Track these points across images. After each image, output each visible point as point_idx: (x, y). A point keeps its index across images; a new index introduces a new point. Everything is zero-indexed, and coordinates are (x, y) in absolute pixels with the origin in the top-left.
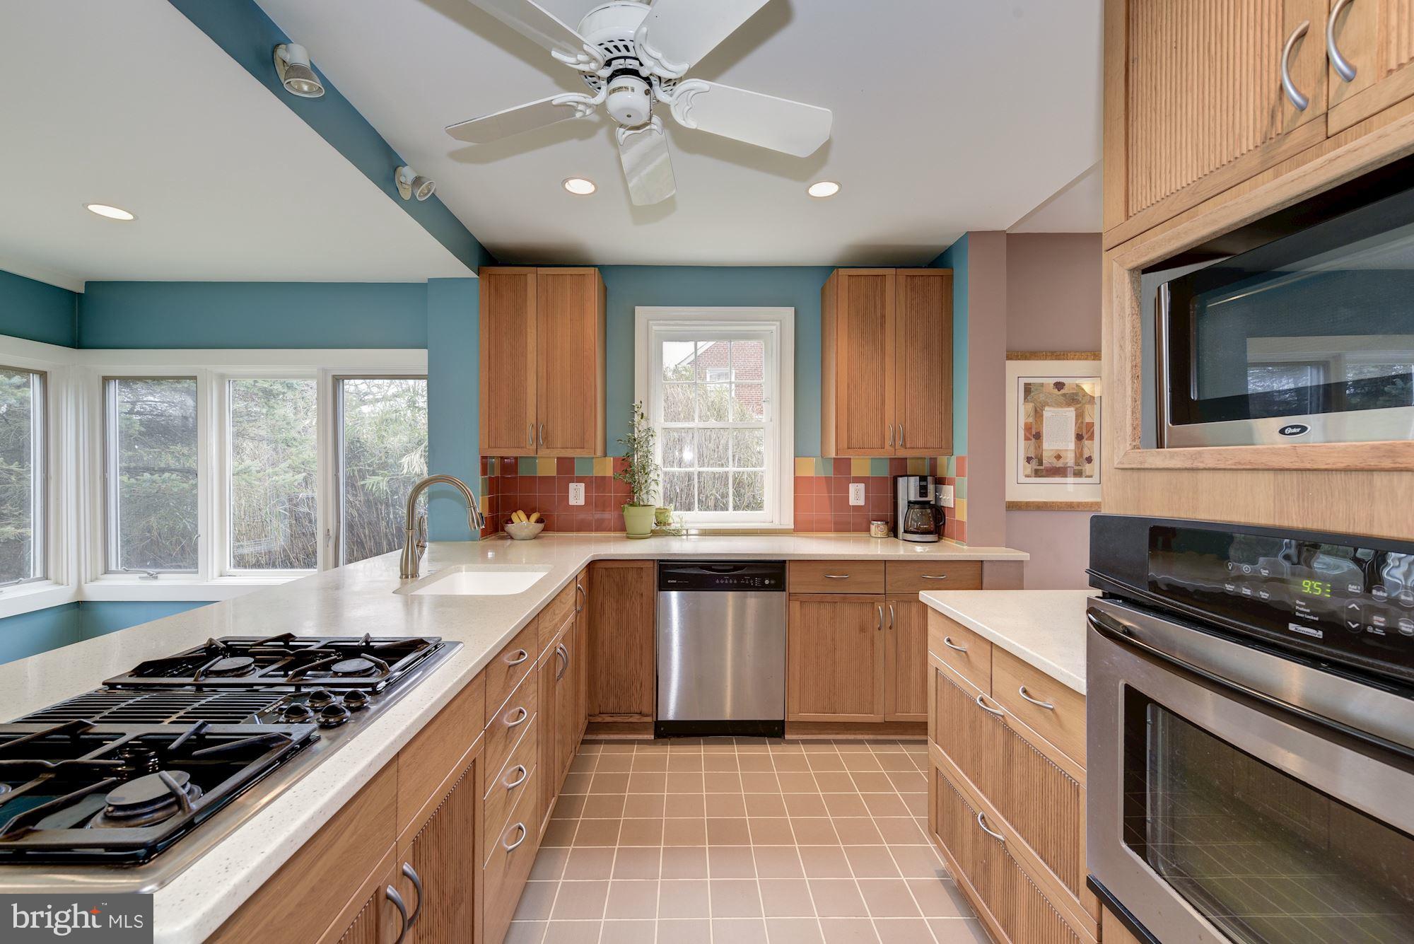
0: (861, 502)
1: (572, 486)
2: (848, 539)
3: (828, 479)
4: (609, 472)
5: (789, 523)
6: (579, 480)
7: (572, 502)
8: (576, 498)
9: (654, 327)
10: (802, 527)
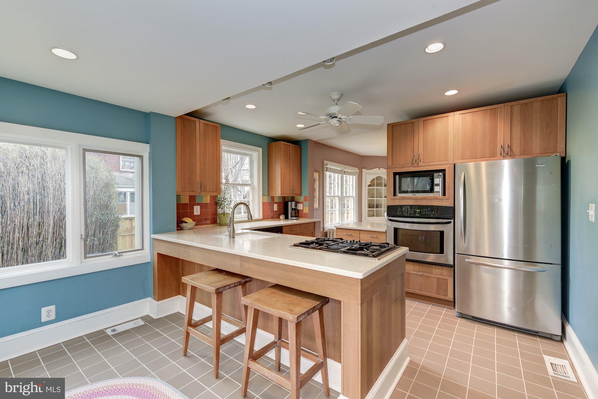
0: (277, 210)
1: (195, 207)
2: (274, 220)
3: (269, 203)
4: (209, 202)
5: (261, 217)
6: (198, 204)
7: (195, 213)
8: (197, 212)
9: (223, 148)
10: (264, 218)
